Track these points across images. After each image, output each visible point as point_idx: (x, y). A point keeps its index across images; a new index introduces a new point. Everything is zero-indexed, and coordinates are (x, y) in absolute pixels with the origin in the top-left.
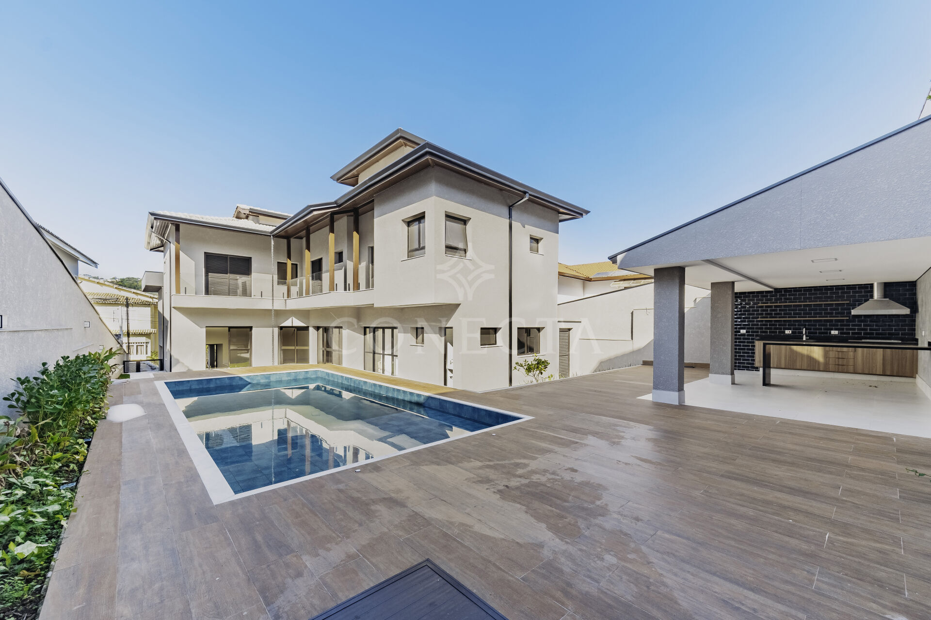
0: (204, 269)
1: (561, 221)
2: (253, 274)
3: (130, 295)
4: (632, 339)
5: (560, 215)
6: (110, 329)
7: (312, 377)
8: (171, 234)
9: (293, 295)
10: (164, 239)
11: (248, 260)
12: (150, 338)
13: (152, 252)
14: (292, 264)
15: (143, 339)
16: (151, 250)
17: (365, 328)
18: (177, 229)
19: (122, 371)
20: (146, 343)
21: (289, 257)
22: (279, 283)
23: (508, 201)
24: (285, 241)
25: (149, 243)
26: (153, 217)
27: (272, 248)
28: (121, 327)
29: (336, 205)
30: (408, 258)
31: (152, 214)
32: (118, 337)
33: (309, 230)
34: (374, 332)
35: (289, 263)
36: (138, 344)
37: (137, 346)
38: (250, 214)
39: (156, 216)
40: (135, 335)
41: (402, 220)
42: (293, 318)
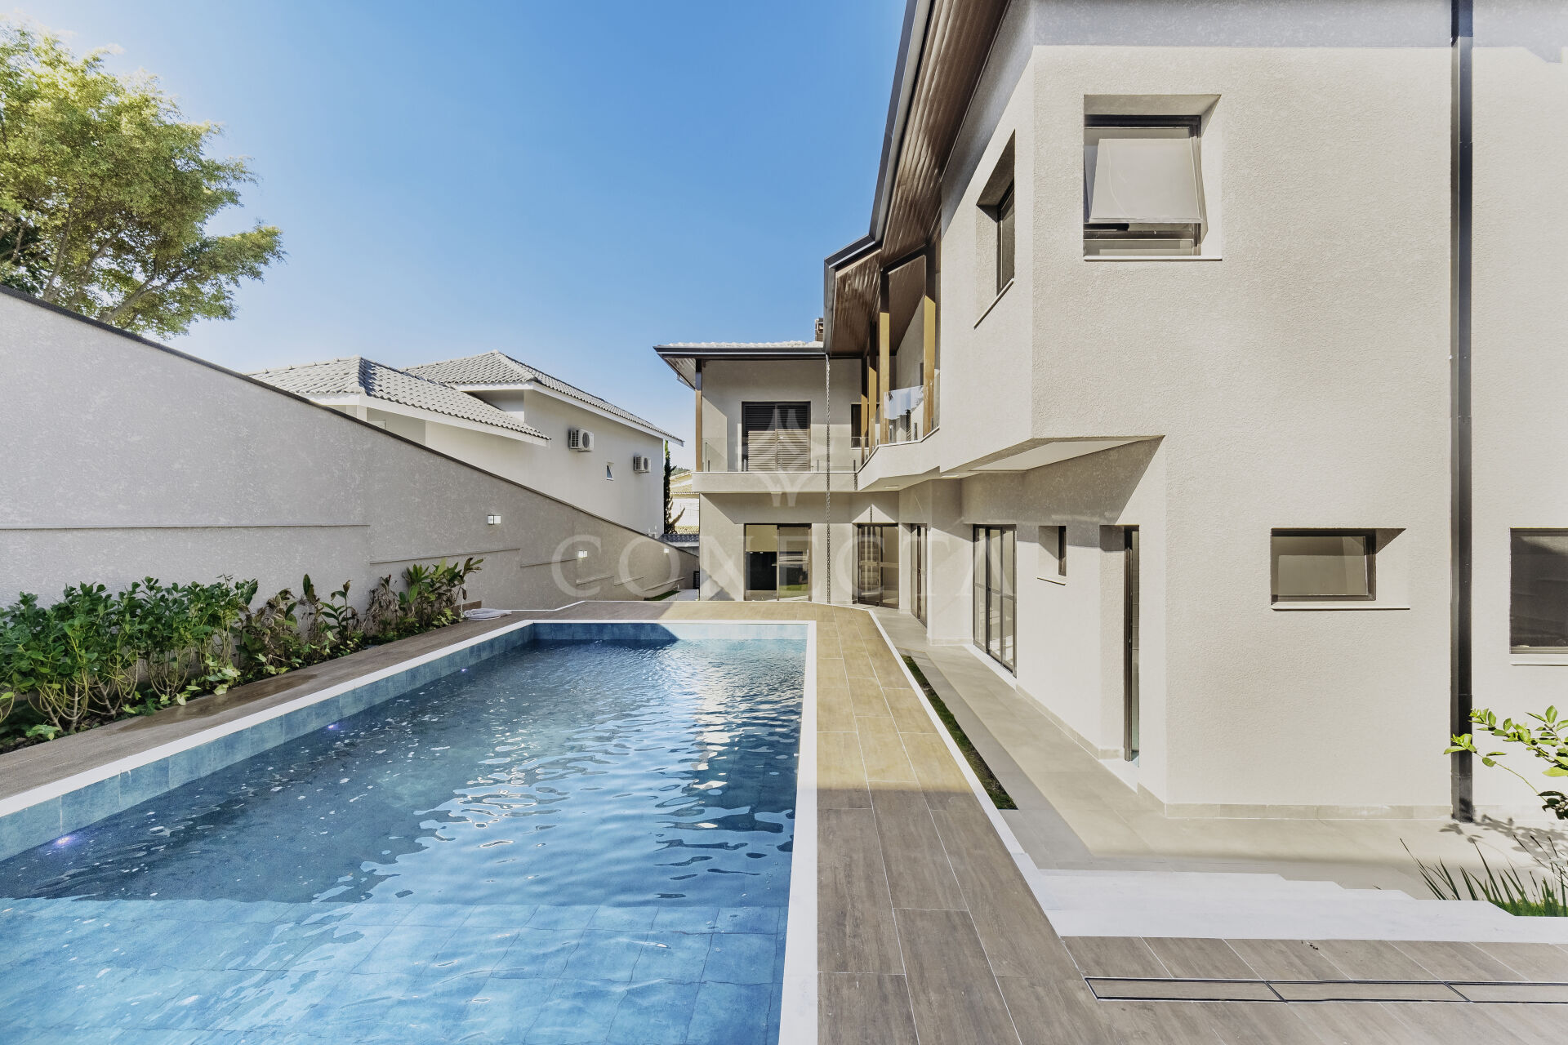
0: (741, 430)
17: (975, 527)
18: (699, 368)
21: (864, 391)
22: (854, 445)
27: (829, 378)
29: (874, 243)
31: (658, 350)
35: (864, 404)
39: (663, 351)
41: (979, 206)
42: (873, 506)
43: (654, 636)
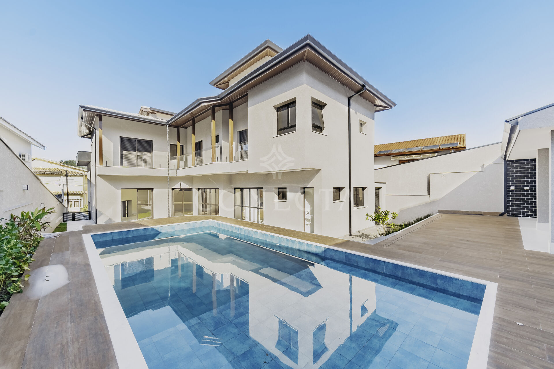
0: (119, 148)
1: (376, 111)
2: (154, 151)
3: (69, 170)
4: (429, 194)
5: (375, 107)
6: (51, 191)
7: (205, 226)
8: (96, 123)
9: (181, 166)
10: (91, 127)
11: (150, 143)
12: (83, 197)
13: (82, 138)
14: (181, 146)
15: (78, 197)
16: (82, 137)
17: (235, 189)
18: (101, 119)
19: (62, 220)
20: (80, 200)
21: (178, 140)
22: (171, 159)
23: (348, 94)
24: (176, 129)
25: (80, 131)
26: (82, 109)
27: (168, 134)
28: (63, 190)
29: (218, 99)
30: (277, 135)
31: (82, 107)
32: (59, 196)
33: (194, 120)
34: (242, 191)
35: (179, 145)
36: (75, 201)
37: (74, 202)
38: (151, 111)
39: (85, 109)
40: (73, 195)
41: (274, 107)
42: (182, 182)
43: (152, 233)
